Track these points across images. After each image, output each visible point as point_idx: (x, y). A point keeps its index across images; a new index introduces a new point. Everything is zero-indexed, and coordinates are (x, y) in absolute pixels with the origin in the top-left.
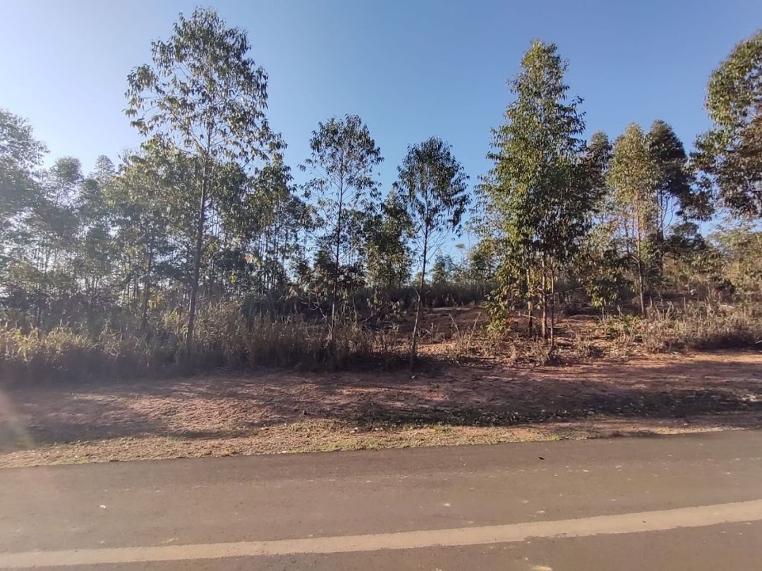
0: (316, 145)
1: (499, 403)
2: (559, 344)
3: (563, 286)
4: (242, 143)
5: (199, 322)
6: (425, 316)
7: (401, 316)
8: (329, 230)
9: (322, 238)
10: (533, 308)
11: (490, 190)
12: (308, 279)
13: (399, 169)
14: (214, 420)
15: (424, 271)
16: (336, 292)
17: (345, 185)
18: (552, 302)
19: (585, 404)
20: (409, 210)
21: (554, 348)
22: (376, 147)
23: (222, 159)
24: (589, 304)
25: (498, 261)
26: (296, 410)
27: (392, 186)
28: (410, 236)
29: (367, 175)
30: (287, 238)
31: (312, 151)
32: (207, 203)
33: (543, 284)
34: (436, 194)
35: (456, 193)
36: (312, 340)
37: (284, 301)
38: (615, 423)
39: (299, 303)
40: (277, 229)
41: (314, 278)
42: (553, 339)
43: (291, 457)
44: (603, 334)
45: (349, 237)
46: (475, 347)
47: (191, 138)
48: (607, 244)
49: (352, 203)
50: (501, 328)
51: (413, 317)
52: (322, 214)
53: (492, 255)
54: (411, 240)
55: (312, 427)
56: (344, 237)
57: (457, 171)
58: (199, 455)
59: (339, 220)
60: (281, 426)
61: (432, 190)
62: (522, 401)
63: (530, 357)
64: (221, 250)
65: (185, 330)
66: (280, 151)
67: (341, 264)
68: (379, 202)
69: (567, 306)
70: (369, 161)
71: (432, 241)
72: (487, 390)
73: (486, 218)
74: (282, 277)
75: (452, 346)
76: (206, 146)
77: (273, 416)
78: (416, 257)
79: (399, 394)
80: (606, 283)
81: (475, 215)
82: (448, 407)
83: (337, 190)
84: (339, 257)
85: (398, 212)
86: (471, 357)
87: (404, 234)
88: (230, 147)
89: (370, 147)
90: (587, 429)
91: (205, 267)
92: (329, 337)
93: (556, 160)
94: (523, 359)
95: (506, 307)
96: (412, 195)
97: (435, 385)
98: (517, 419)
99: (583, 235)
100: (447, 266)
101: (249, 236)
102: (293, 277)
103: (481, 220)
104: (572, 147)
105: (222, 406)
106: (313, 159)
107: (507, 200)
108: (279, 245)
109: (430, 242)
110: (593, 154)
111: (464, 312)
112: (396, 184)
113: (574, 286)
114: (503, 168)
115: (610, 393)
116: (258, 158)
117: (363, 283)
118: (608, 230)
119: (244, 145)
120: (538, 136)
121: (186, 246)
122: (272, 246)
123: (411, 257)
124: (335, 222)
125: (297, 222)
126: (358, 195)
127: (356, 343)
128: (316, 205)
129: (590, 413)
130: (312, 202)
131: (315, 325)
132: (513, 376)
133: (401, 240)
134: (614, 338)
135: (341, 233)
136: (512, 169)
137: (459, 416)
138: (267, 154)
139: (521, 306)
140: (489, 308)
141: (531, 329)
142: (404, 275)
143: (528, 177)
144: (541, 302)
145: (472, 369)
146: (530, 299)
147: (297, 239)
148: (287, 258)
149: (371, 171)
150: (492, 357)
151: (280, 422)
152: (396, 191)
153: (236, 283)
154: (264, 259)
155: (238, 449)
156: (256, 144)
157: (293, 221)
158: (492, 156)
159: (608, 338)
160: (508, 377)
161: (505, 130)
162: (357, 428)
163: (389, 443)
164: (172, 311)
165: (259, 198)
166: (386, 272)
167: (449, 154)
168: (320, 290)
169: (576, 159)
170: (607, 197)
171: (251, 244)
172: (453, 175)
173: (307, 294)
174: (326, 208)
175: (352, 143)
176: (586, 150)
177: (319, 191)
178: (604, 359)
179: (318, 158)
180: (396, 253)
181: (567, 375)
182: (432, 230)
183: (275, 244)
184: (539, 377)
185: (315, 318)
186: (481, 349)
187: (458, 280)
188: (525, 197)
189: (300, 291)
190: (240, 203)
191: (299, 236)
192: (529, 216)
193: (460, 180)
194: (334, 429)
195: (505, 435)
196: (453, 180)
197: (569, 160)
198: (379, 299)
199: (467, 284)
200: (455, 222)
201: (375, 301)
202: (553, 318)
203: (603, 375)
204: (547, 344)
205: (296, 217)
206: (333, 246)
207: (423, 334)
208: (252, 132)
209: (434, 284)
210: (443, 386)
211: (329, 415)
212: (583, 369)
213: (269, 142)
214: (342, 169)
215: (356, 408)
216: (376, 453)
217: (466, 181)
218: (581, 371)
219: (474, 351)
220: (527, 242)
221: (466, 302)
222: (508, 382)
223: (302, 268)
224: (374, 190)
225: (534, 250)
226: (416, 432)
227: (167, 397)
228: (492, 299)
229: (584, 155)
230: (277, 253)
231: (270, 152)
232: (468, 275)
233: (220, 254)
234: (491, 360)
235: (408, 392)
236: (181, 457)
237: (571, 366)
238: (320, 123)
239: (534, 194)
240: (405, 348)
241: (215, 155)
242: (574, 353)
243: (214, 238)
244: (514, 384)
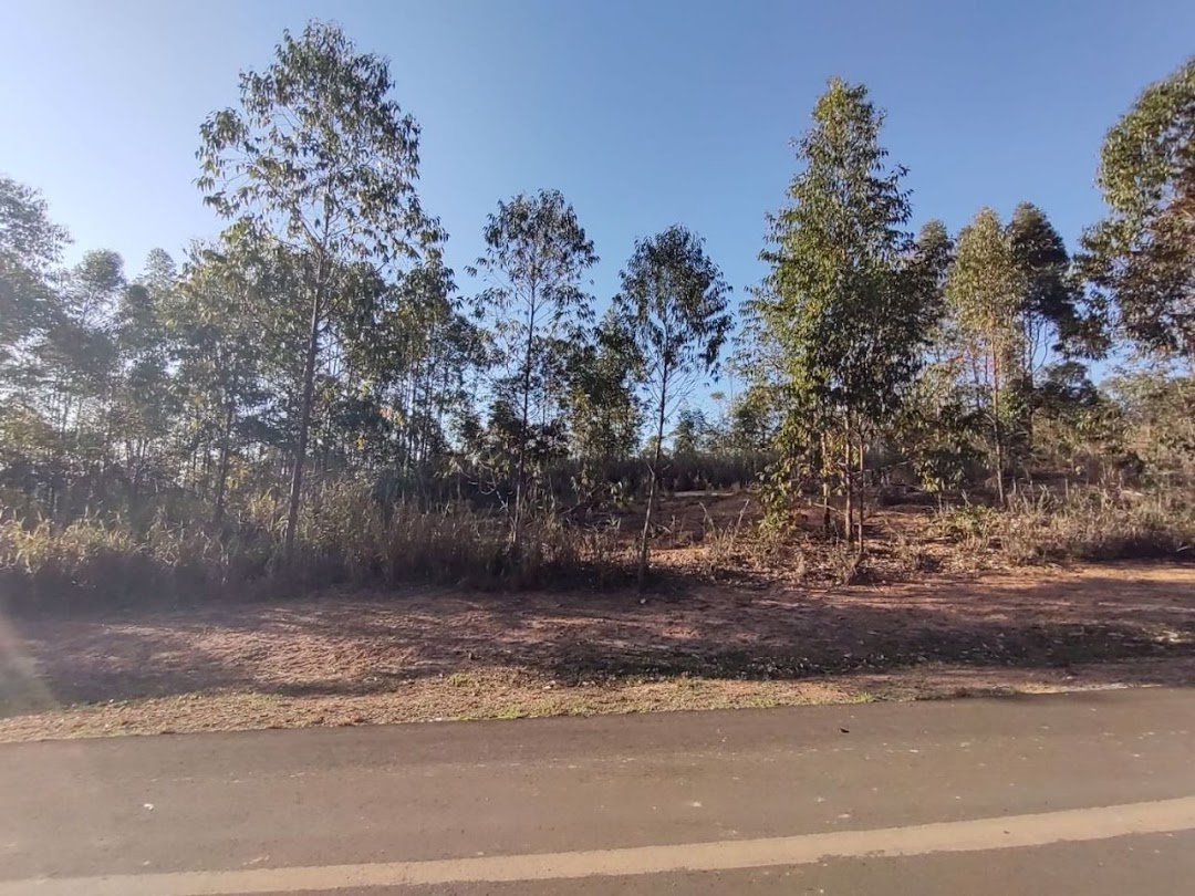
0: (493, 236)
1: (778, 643)
2: (872, 551)
3: (877, 459)
4: (378, 232)
5: (305, 512)
6: (662, 505)
7: (625, 505)
8: (512, 369)
9: (501, 381)
10: (832, 494)
11: (764, 309)
12: (479, 446)
13: (623, 276)
14: (328, 668)
15: (661, 433)
16: (522, 465)
17: (539, 299)
18: (860, 484)
19: (912, 645)
20: (638, 340)
21: (863, 557)
22: (586, 241)
23: (346, 256)
24: (918, 488)
25: (776, 420)
26: (458, 653)
27: (612, 302)
28: (640, 379)
29: (573, 283)
30: (446, 380)
31: (487, 245)
32: (321, 326)
33: (847, 456)
34: (680, 314)
35: (712, 312)
36: (485, 542)
37: (441, 479)
38: (959, 675)
39: (464, 481)
40: (432, 367)
41: (487, 443)
42: (862, 543)
43: (448, 728)
44: (940, 535)
45: (543, 380)
46: (740, 554)
47: (299, 223)
48: (947, 394)
49: (550, 328)
50: (780, 524)
51: (642, 507)
52: (502, 344)
53: (767, 410)
54: (641, 385)
55: (483, 679)
56: (536, 380)
57: (712, 278)
58: (303, 723)
59: (529, 353)
60: (435, 679)
61: (674, 309)
62: (813, 640)
63: (826, 570)
64: (342, 399)
65: (284, 523)
66: (437, 245)
67: (531, 423)
68: (591, 326)
69: (885, 491)
70: (576, 262)
71: (674, 387)
72: (759, 622)
73: (758, 353)
74: (437, 441)
75: (704, 552)
76: (322, 236)
77: (422, 663)
78: (649, 413)
79: (621, 628)
80: (944, 455)
81: (741, 347)
82: (698, 648)
83: (526, 307)
84: (528, 411)
85: (620, 342)
86: (734, 569)
87: (630, 376)
88: (360, 238)
89: (577, 240)
90: (915, 684)
91: (317, 425)
92: (512, 537)
93: (866, 263)
94: (815, 574)
95: (788, 493)
96: (642, 316)
97: (678, 614)
98: (806, 668)
99: (909, 380)
100: (697, 426)
101: (387, 378)
102: (455, 442)
103: (749, 356)
104: (891, 244)
105: (341, 645)
106: (488, 259)
107: (791, 325)
108: (434, 392)
109: (671, 388)
110: (924, 256)
111: (723, 499)
112: (618, 299)
113: (894, 460)
114: (785, 274)
115: (952, 627)
116: (402, 256)
117: (565, 452)
118: (948, 373)
119: (381, 236)
120: (840, 226)
121: (287, 393)
122: (423, 393)
123: (641, 412)
124: (522, 356)
125: (462, 356)
126: (559, 315)
127: (554, 547)
128: (493, 330)
129: (920, 659)
130: (486, 325)
131: (490, 517)
132: (799, 600)
133: (626, 385)
134: (957, 542)
135: (532, 374)
136: (799, 277)
137: (715, 664)
138: (418, 250)
139: (812, 490)
140: (763, 493)
141: (827, 527)
142: (629, 440)
143: (823, 291)
144: (843, 484)
145: (736, 590)
146: (827, 480)
147: (462, 383)
148: (447, 412)
149: (578, 277)
150: (767, 569)
151: (433, 672)
152: (618, 308)
153: (366, 451)
154: (410, 413)
155: (365, 713)
156: (400, 234)
157: (456, 355)
158: (767, 257)
159: (948, 541)
160: (792, 602)
161: (789, 216)
162: (553, 682)
163: (605, 706)
164: (264, 493)
165: (405, 318)
166: (601, 435)
167: (700, 252)
168: (497, 463)
169: (899, 262)
170: (945, 321)
171: (389, 391)
172: (707, 285)
173: (477, 469)
174: (509, 334)
175: (549, 234)
176: (913, 248)
177: (498, 308)
178: (942, 574)
179: (497, 257)
180: (617, 406)
181: (884, 600)
182: (674, 371)
183: (428, 390)
184: (840, 602)
185: (489, 507)
186: (749, 557)
187: (714, 449)
188: (819, 320)
189: (466, 464)
190: (373, 324)
191: (465, 378)
192: (825, 350)
193: (717, 293)
194: (518, 684)
195: (788, 694)
196: (706, 293)
197: (888, 264)
198: (589, 478)
199: (728, 454)
200: (710, 356)
201: (585, 481)
202: (862, 509)
203: (941, 600)
204: (853, 550)
205: (462, 348)
206: (518, 394)
207: (659, 533)
208: (394, 215)
209: (677, 454)
210: (690, 616)
211: (509, 661)
212: (909, 590)
213: (420, 230)
214: (533, 274)
215: (552, 650)
216: (585, 721)
217: (727, 295)
218: (907, 593)
219: (738, 560)
220: (821, 390)
221: (727, 484)
222: (793, 610)
223: (470, 428)
224: (583, 306)
225: (834, 403)
226: (647, 688)
227: (252, 631)
228: (767, 480)
229: (911, 255)
230: (431, 404)
231: (422, 246)
232: (730, 441)
233: (340, 406)
234: (766, 575)
235: (635, 624)
236: (274, 728)
237: (890, 585)
238: (500, 202)
239: (832, 315)
240: (630, 554)
241: (336, 251)
242: (896, 565)
243: (331, 381)
244: (801, 613)
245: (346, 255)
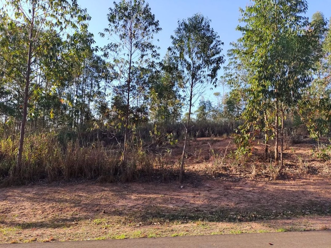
0: (112, 19)
1: (242, 206)
2: (286, 165)
3: (290, 123)
4: (57, 16)
5: (26, 147)
6: (191, 144)
7: (174, 143)
8: (123, 81)
9: (117, 87)
10: (269, 139)
11: (238, 53)
12: (108, 116)
13: (172, 37)
14: (38, 216)
15: (190, 111)
16: (127, 125)
17: (134, 48)
18: (282, 135)
19: (304, 207)
20: (180, 68)
21: (283, 167)
22: (156, 20)
23: (45, 28)
24: (308, 136)
25: (244, 105)
26: (98, 210)
27: (168, 50)
28: (181, 86)
29: (150, 41)
30: (92, 87)
31: (109, 23)
32: (33, 60)
33: (276, 121)
34: (199, 55)
35: (214, 55)
36: (110, 160)
37: (89, 132)
38: (324, 220)
39: (100, 133)
40: (85, 80)
41: (111, 116)
42: (282, 161)
43: (93, 243)
44: (318, 158)
45: (137, 86)
46: (226, 166)
47: (20, 11)
48: (322, 93)
49: (139, 62)
50: (245, 152)
51: (182, 145)
52: (117, 69)
53: (240, 100)
54: (182, 89)
55: (109, 222)
56: (133, 87)
57: (215, 39)
58: (27, 241)
59: (129, 74)
60: (87, 221)
61: (196, 54)
62: (259, 204)
63: (265, 173)
64: (43, 95)
65: (17, 152)
66: (86, 22)
67: (131, 106)
68: (158, 61)
69: (293, 138)
70: (151, 30)
71: (196, 90)
72: (234, 196)
73: (235, 74)
74: (88, 115)
75: (210, 165)
76: (31, 17)
77: (81, 214)
78: (185, 102)
79: (172, 199)
80: (320, 121)
81: (228, 71)
82: (207, 208)
83: (127, 51)
84: (130, 100)
85: (171, 69)
86: (224, 173)
87: (176, 85)
88: (49, 19)
89: (150, 20)
90: (304, 224)
91: (31, 106)
92: (122, 158)
93: (286, 32)
94: (260, 175)
95: (248, 138)
96: (182, 56)
97: (198, 192)
98: (256, 217)
99: (305, 87)
100: (207, 108)
101: (63, 85)
102: (96, 115)
103: (231, 75)
104: (298, 22)
105: (44, 207)
106: (110, 29)
107: (251, 60)
108: (86, 92)
109: (195, 90)
110: (313, 28)
111: (219, 141)
112: (170, 49)
113: (298, 124)
114: (248, 37)
115: (322, 199)
116: (69, 27)
117: (146, 119)
118: (323, 83)
119: (59, 17)
120: (274, 15)
121: (17, 92)
122: (81, 92)
123: (182, 102)
124: (126, 75)
125: (99, 75)
126: (142, 56)
127: (142, 162)
128: (112, 63)
129: (307, 213)
130: (109, 60)
131: (112, 150)
132: (253, 187)
133: (175, 89)
134: (326, 161)
135: (131, 84)
136: (255, 39)
137: (214, 215)
138: (76, 24)
139: (260, 137)
140: (237, 138)
141: (266, 154)
142: (176, 114)
143: (266, 45)
144: (274, 134)
145: (224, 182)
146: (266, 132)
147: (99, 88)
148: (92, 101)
149: (152, 38)
150: (238, 173)
151: (86, 218)
152: (170, 53)
153: (54, 119)
154: (75, 101)
155: (55, 237)
156: (68, 17)
157: (96, 74)
158: (240, 29)
159: (321, 160)
160: (249, 188)
161: (250, 9)
162: (141, 223)
163: (164, 233)
164: (7, 138)
165: (72, 57)
166: (163, 112)
167: (209, 26)
168: (116, 124)
169: (301, 31)
170: (323, 59)
171: (65, 91)
172: (212, 42)
173: (106, 127)
174: (120, 65)
175: (138, 17)
176: (308, 25)
177: (115, 52)
178: (318, 175)
179: (113, 28)
180: (170, 99)
181: (292, 187)
182: (196, 82)
183: (83, 91)
184: (271, 188)
185: (112, 145)
186: (230, 167)
187: (215, 118)
188: (264, 59)
189: (101, 124)
190: (57, 59)
191: (100, 85)
192: (267, 73)
193: (217, 46)
194: (124, 223)
195: (247, 228)
196: (212, 46)
197: (296, 32)
198: (158, 131)
199: (221, 121)
200: (213, 75)
201: (156, 133)
202: (282, 146)
203: (317, 187)
204: (278, 164)
205: (99, 72)
206: (125, 93)
207: (189, 156)
208: (65, 7)
209: (198, 120)
210: (203, 194)
211: (120, 214)
212: (303, 182)
213: (78, 15)
214: (131, 37)
215: (140, 209)
216: (154, 240)
217: (221, 46)
218: (301, 184)
219: (225, 169)
220: (264, 91)
221: (221, 134)
222: (250, 191)
223: (103, 108)
224: (154, 52)
225: (270, 98)
226: (183, 226)
227: (4, 200)
228: (239, 132)
229: (307, 28)
230: (85, 97)
231: (78, 22)
232: (222, 115)
233: (42, 98)
234: (238, 176)
235: (178, 197)
236: (14, 243)
237: (295, 180)
238: (114, 2)
239: (270, 56)
240: (176, 166)
241: (38, 24)
242: (297, 171)
243: (38, 86)
244: (253, 192)
245: (43, 27)
